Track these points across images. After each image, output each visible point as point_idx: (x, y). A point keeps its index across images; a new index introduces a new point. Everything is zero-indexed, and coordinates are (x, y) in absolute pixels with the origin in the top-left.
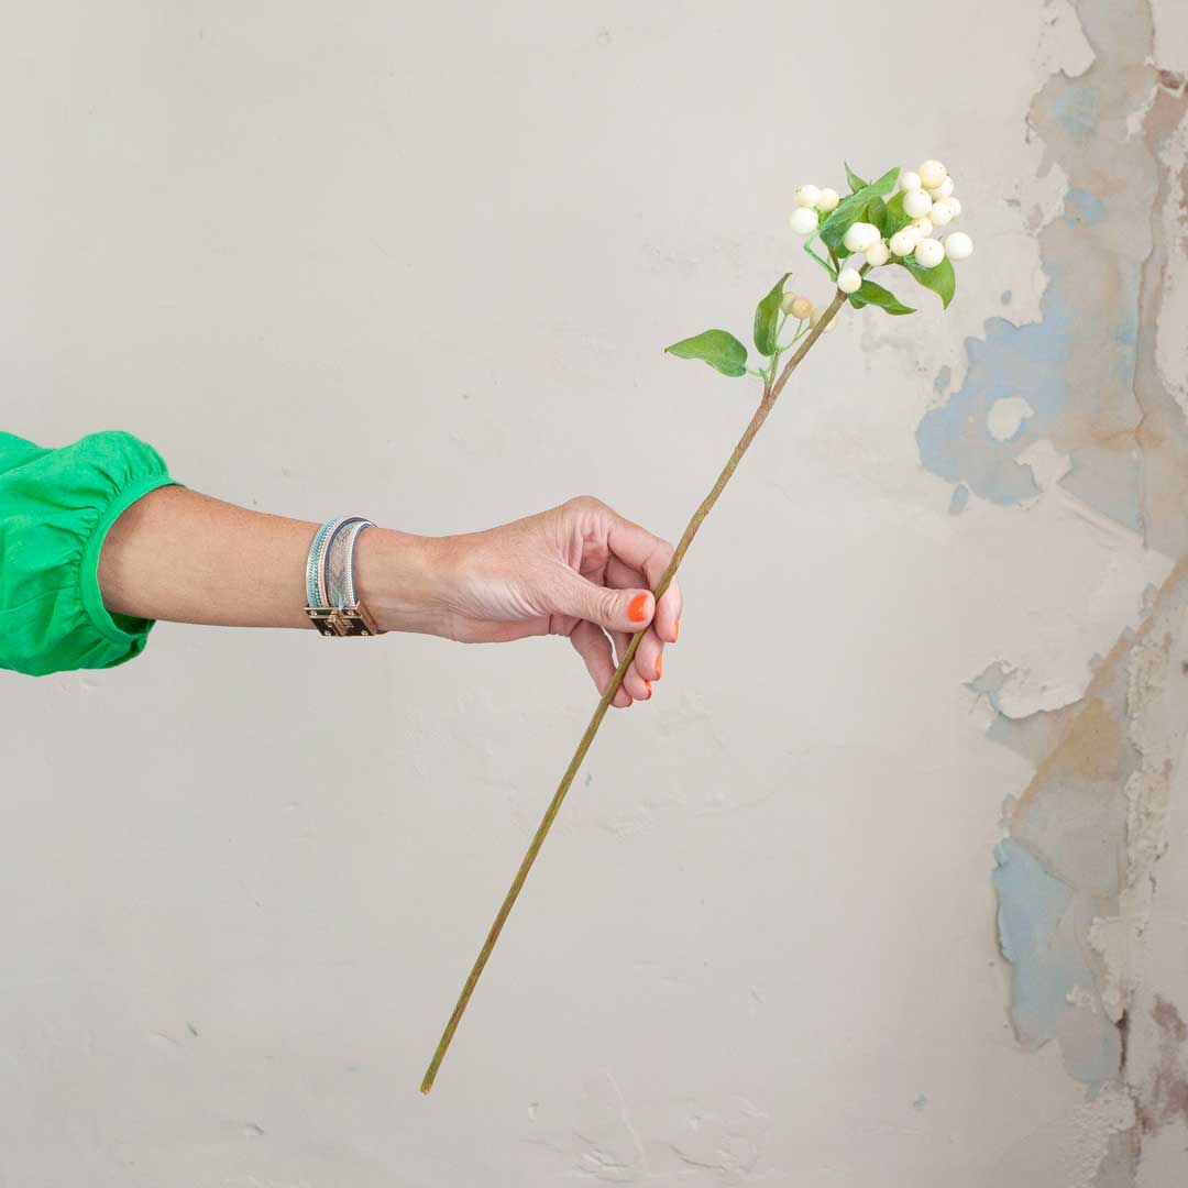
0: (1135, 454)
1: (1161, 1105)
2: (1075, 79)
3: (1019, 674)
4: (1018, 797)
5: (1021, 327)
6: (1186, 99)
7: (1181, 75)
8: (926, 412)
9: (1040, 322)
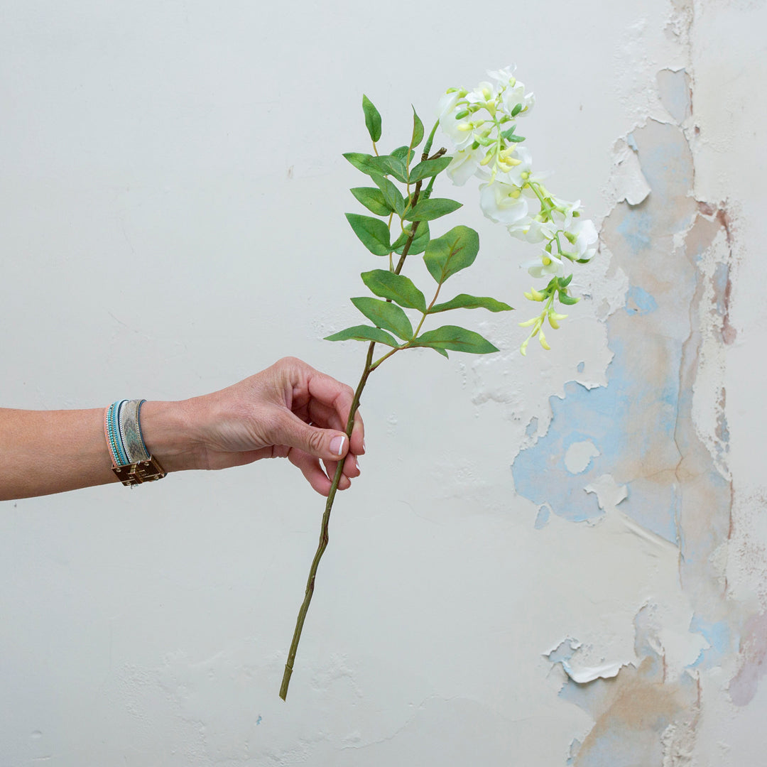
0: (674, 486)
2: (635, 206)
3: (584, 649)
4: (582, 741)
5: (592, 389)
6: (718, 223)
7: (715, 205)
8: (518, 451)
9: (606, 386)
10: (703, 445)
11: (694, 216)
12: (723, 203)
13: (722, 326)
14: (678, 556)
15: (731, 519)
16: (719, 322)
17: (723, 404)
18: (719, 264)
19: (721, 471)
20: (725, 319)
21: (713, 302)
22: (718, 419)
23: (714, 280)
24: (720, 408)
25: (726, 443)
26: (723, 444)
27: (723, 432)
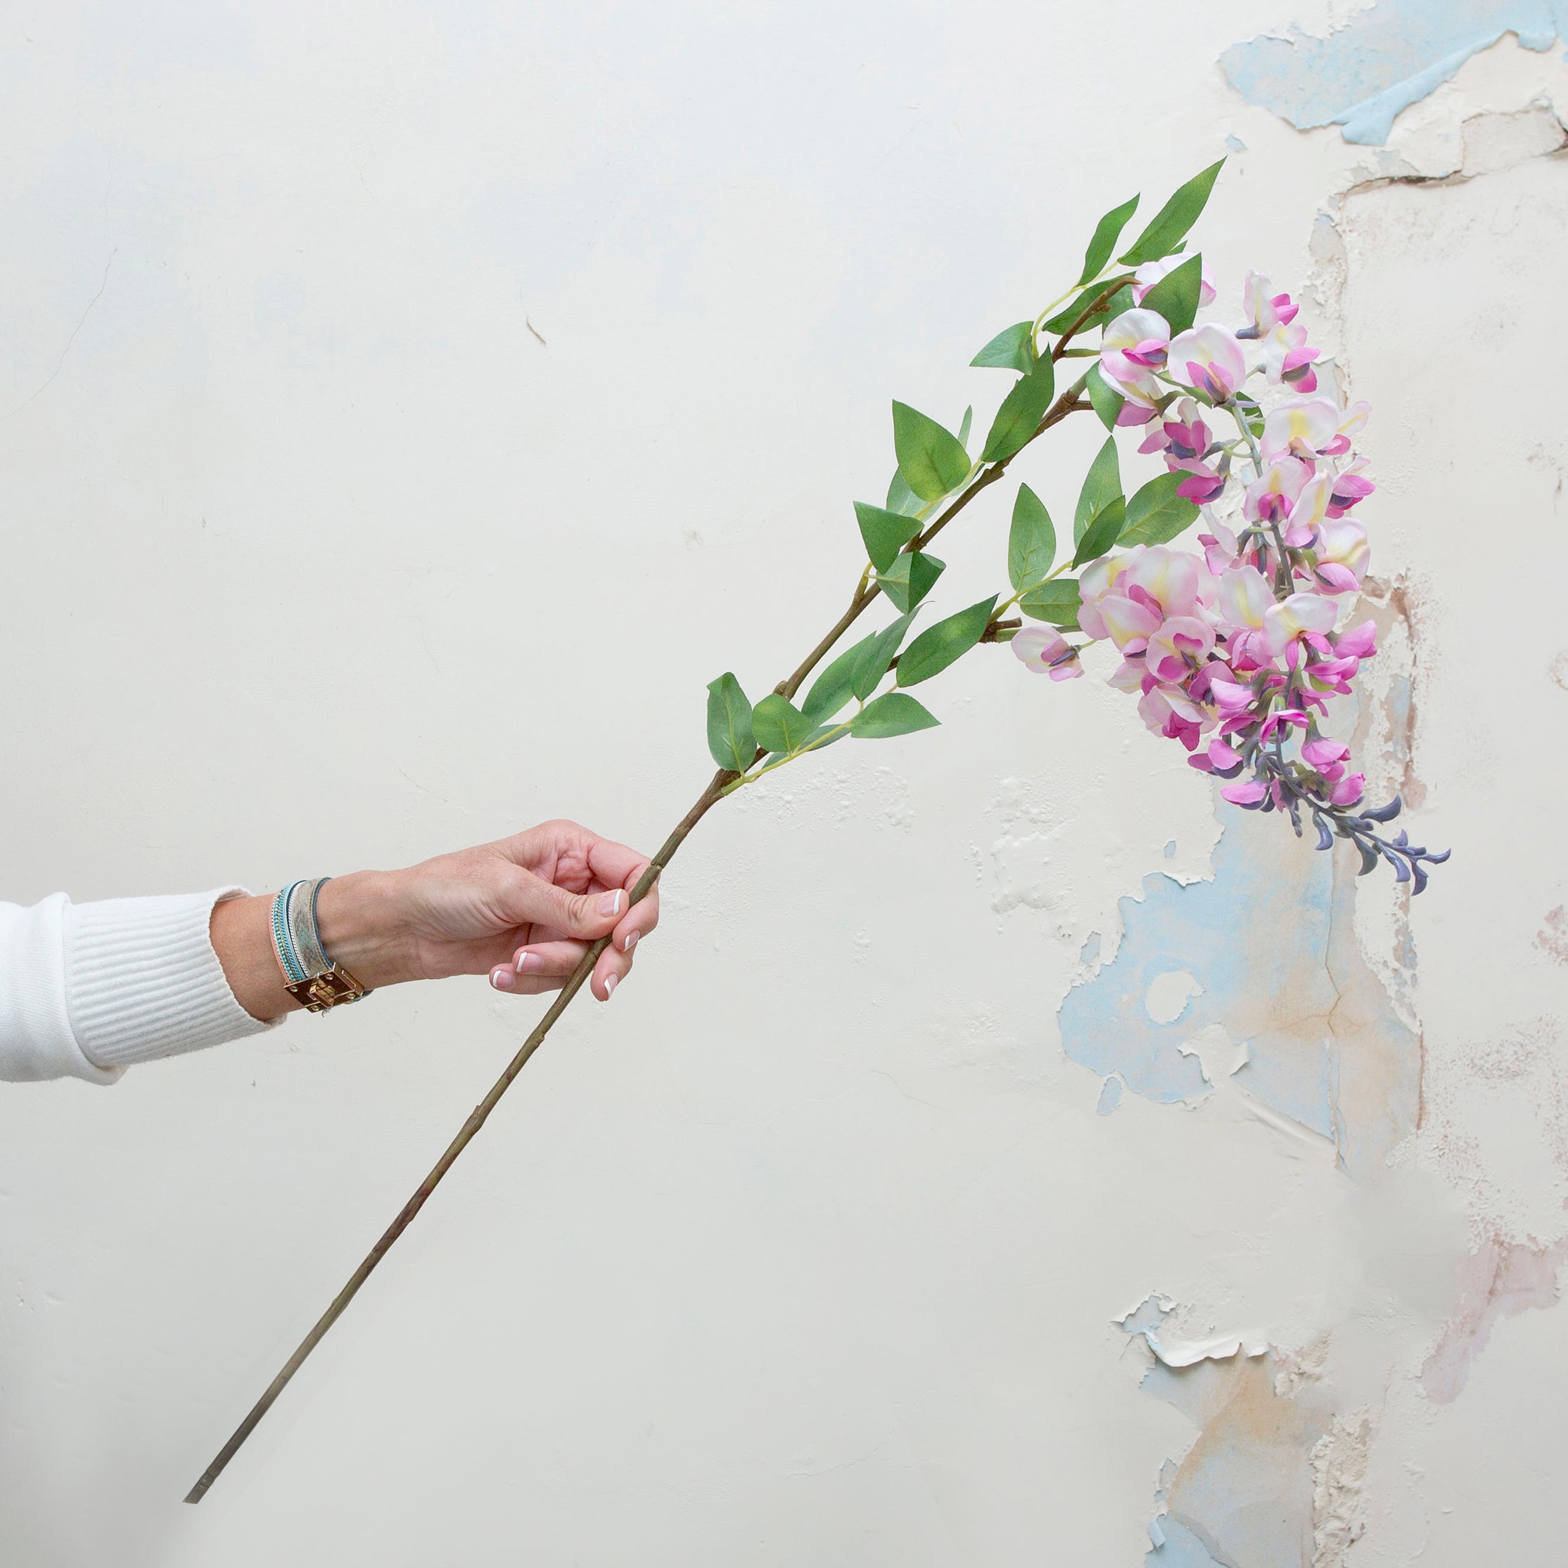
3: (1182, 1311)
4: (1179, 1463)
5: (1187, 885)
6: (1395, 611)
7: (1387, 582)
8: (1070, 987)
9: (1211, 880)
10: (1374, 975)
11: (1353, 600)
12: (1402, 578)
13: (1402, 779)
14: (1335, 1157)
15: (1421, 1097)
16: (1398, 773)
17: (1405, 906)
18: (1395, 677)
19: (1404, 1017)
20: (1408, 767)
21: (1387, 740)
22: (1398, 932)
23: (1388, 703)
24: (1400, 913)
25: (1412, 971)
26: (1407, 974)
27: (1406, 954)
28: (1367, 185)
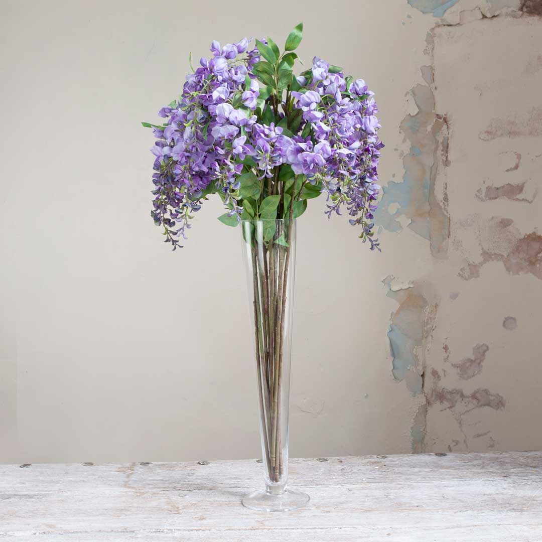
0: (428, 219)
1: (433, 398)
2: (413, 116)
3: (396, 278)
4: (395, 312)
5: (397, 183)
6: (444, 122)
7: (442, 116)
9: (403, 182)
10: (439, 204)
11: (435, 120)
12: (445, 115)
13: (445, 160)
14: (430, 244)
15: (449, 231)
16: (444, 158)
17: (446, 188)
18: (444, 137)
19: (445, 213)
20: (447, 157)
21: (442, 151)
22: (444, 194)
23: (442, 143)
24: (445, 190)
26: (446, 203)
27: (446, 199)
28: (439, 26)
